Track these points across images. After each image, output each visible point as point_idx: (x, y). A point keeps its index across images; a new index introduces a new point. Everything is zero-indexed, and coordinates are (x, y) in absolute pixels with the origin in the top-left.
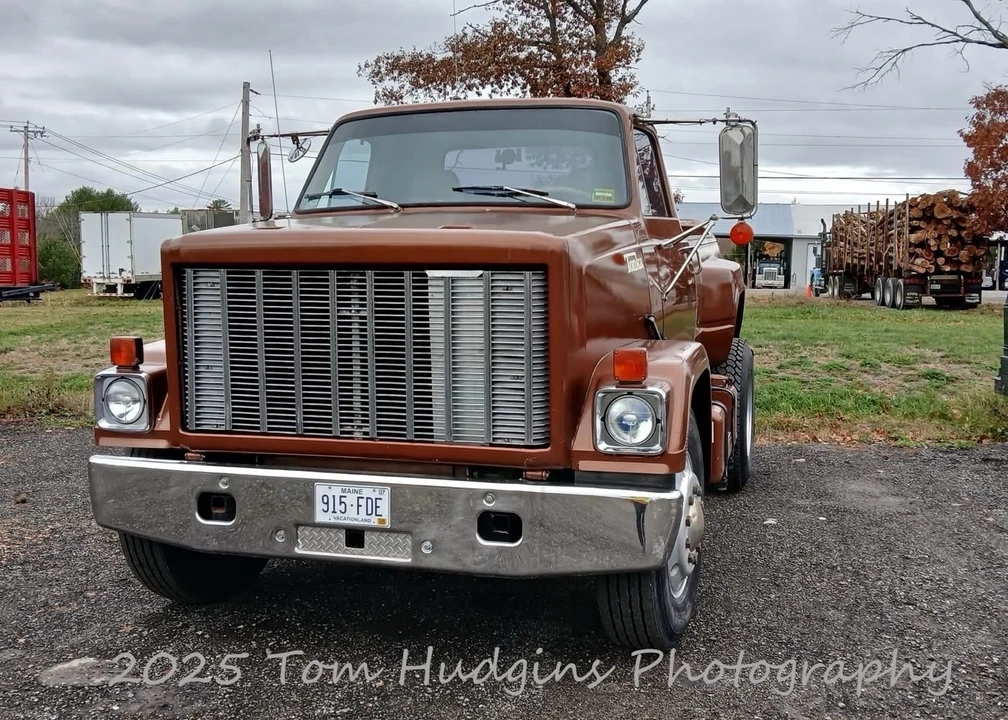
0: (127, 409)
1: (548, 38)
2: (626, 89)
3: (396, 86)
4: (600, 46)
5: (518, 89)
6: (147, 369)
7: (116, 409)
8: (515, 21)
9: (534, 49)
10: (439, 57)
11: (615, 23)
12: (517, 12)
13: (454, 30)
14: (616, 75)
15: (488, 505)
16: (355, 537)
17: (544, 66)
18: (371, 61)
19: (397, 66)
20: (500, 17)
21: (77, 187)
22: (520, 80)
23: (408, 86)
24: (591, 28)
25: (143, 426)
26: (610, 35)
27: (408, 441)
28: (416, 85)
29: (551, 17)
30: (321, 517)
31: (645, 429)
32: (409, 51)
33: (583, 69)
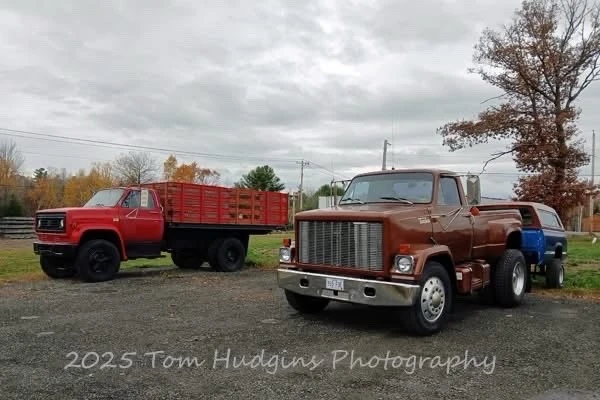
0: (286, 257)
1: (531, 110)
2: (571, 132)
3: (453, 137)
4: (558, 112)
5: (514, 135)
6: (292, 247)
7: (284, 257)
8: (513, 103)
9: (523, 116)
10: (475, 122)
11: (566, 100)
12: (515, 99)
13: (483, 109)
14: (565, 126)
15: (367, 286)
16: (336, 293)
17: (528, 123)
18: (443, 126)
19: (455, 128)
20: (506, 102)
21: (323, 184)
22: (515, 130)
23: (459, 137)
24: (553, 104)
25: (290, 261)
26: (563, 106)
27: (348, 267)
28: (464, 136)
29: (533, 100)
30: (328, 287)
31: (408, 268)
32: (461, 120)
33: (549, 123)
